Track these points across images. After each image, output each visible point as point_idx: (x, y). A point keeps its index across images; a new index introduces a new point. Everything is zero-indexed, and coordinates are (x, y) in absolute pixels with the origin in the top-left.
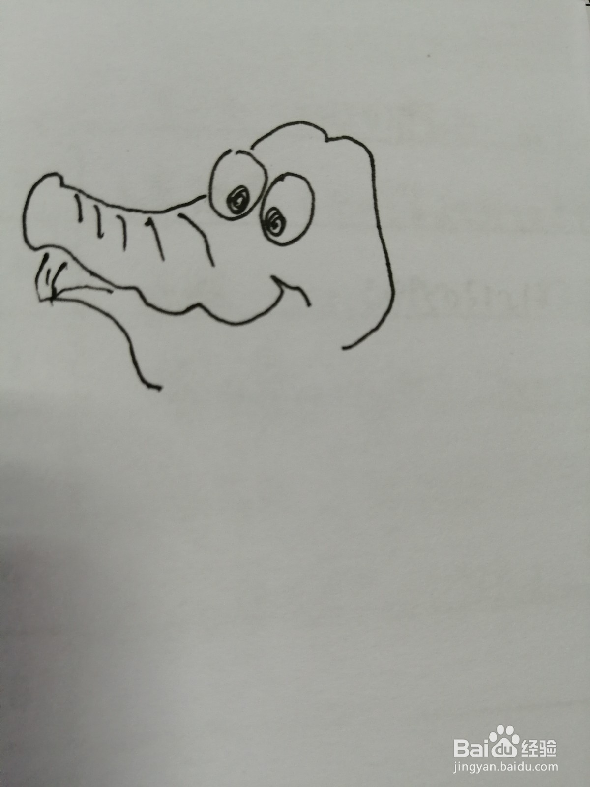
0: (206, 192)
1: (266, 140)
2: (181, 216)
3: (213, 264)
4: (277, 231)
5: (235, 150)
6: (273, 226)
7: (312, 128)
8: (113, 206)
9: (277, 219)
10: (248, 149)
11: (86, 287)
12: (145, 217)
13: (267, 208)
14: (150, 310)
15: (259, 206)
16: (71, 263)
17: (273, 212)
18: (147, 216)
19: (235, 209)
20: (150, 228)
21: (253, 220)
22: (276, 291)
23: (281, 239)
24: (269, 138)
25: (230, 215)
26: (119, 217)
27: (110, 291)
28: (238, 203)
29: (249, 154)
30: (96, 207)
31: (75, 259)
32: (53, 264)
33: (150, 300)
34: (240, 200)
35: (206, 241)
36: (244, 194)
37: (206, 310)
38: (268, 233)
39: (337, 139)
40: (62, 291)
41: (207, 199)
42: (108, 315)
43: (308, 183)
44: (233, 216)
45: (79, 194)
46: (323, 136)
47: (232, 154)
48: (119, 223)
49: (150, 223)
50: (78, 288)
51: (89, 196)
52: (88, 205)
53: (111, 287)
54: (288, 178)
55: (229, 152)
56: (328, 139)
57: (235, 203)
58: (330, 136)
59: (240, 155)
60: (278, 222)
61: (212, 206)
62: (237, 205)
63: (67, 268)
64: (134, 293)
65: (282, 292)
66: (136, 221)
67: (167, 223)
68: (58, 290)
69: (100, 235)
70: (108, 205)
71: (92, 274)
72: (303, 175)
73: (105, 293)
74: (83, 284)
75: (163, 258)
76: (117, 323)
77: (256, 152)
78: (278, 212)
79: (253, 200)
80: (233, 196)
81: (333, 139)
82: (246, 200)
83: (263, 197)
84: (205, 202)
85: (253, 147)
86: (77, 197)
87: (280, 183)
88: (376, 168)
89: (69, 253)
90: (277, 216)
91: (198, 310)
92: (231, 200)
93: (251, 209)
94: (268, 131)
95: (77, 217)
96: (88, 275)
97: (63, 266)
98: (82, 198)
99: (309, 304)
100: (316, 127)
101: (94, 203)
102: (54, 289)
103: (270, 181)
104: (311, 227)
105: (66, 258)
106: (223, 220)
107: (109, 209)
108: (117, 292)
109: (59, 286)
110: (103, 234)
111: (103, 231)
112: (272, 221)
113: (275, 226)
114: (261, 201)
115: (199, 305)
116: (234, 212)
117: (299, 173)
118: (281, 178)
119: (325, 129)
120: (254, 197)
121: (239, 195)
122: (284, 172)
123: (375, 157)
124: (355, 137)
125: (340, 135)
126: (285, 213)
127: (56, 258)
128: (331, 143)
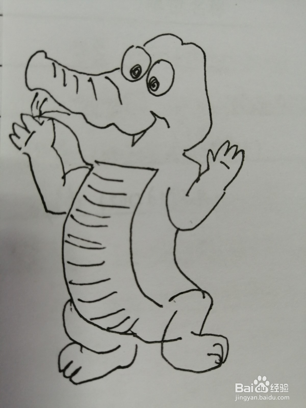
0: (120, 66)
1: (151, 42)
2: (107, 78)
3: (121, 104)
4: (155, 88)
5: (135, 46)
6: (152, 86)
7: (175, 37)
8: (72, 70)
9: (155, 83)
10: (142, 46)
11: (57, 111)
12: (88, 77)
13: (150, 77)
14: (89, 125)
15: (146, 75)
16: (50, 99)
17: (154, 79)
18: (89, 77)
19: (134, 76)
20: (90, 83)
21: (142, 82)
22: (153, 119)
23: (157, 93)
24: (153, 41)
25: (131, 79)
26: (75, 76)
27: (69, 114)
28: (135, 73)
29: (143, 49)
30: (63, 70)
31: (51, 96)
32: (40, 98)
33: (89, 120)
34: (137, 72)
35: (119, 92)
36: (139, 69)
37: (117, 127)
38: (150, 89)
39: (188, 44)
40: (45, 113)
41: (120, 70)
42: (67, 126)
43: (172, 65)
44: (133, 79)
45: (55, 63)
46: (180, 42)
47: (134, 48)
48: (75, 79)
49: (90, 80)
50: (53, 111)
51: (60, 64)
52: (59, 69)
53: (69, 112)
54: (162, 62)
55: (132, 47)
56: (183, 44)
57: (134, 73)
58: (184, 42)
59: (138, 49)
60: (156, 84)
61: (122, 74)
62: (135, 74)
63: (47, 101)
64: (81, 116)
65: (156, 120)
66: (83, 79)
67: (99, 81)
68: (43, 112)
69: (65, 85)
70: (69, 70)
71: (60, 105)
72: (170, 61)
73: (66, 115)
74: (55, 110)
75: (96, 99)
76: (72, 131)
77: (146, 48)
78: (156, 79)
79: (143, 71)
80: (133, 69)
81: (185, 44)
82: (140, 72)
83: (148, 71)
84: (119, 71)
85: (144, 45)
86: (53, 64)
87: (157, 64)
88: (207, 60)
89: (49, 93)
90: (155, 81)
91: (113, 127)
92: (132, 72)
93: (142, 77)
94: (153, 37)
95: (53, 75)
96: (58, 105)
97: (46, 100)
98: (56, 65)
99: (169, 127)
100: (177, 37)
101: (62, 68)
102: (40, 111)
103: (153, 63)
104: (172, 88)
105: (47, 96)
106: (128, 81)
107: (70, 72)
108: (72, 115)
109: (43, 110)
110: (66, 84)
111: (66, 82)
112: (152, 83)
113: (154, 86)
114: (147, 73)
115: (113, 124)
116: (133, 77)
117: (168, 60)
118: (158, 62)
119: (182, 38)
120: (144, 70)
121: (136, 69)
122: (160, 59)
123: (206, 54)
124: (197, 44)
125: (189, 42)
126: (159, 80)
127: (42, 95)
128: (184, 46)
